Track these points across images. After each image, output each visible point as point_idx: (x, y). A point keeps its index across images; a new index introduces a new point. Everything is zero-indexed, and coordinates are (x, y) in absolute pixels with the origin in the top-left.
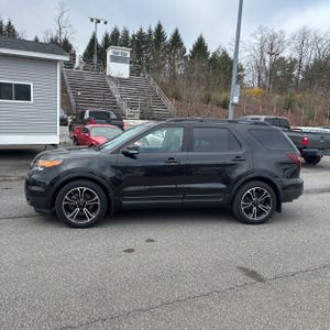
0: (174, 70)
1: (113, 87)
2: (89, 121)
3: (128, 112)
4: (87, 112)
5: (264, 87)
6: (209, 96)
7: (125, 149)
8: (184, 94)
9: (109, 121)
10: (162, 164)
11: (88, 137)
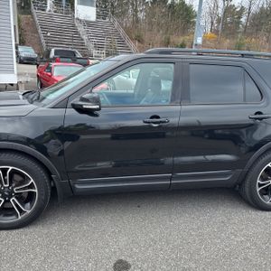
0: (136, 15)
1: (81, 29)
2: (54, 60)
3: (94, 52)
4: (53, 50)
5: (216, 32)
6: (169, 39)
7: (77, 101)
8: (146, 37)
9: (74, 60)
10: (140, 123)
11: (50, 76)
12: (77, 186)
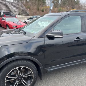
2: (3, 16)
3: (14, 13)
11: (5, 22)
12: (48, 70)
